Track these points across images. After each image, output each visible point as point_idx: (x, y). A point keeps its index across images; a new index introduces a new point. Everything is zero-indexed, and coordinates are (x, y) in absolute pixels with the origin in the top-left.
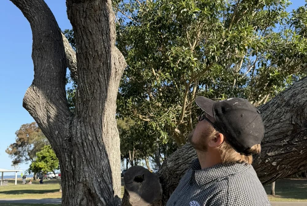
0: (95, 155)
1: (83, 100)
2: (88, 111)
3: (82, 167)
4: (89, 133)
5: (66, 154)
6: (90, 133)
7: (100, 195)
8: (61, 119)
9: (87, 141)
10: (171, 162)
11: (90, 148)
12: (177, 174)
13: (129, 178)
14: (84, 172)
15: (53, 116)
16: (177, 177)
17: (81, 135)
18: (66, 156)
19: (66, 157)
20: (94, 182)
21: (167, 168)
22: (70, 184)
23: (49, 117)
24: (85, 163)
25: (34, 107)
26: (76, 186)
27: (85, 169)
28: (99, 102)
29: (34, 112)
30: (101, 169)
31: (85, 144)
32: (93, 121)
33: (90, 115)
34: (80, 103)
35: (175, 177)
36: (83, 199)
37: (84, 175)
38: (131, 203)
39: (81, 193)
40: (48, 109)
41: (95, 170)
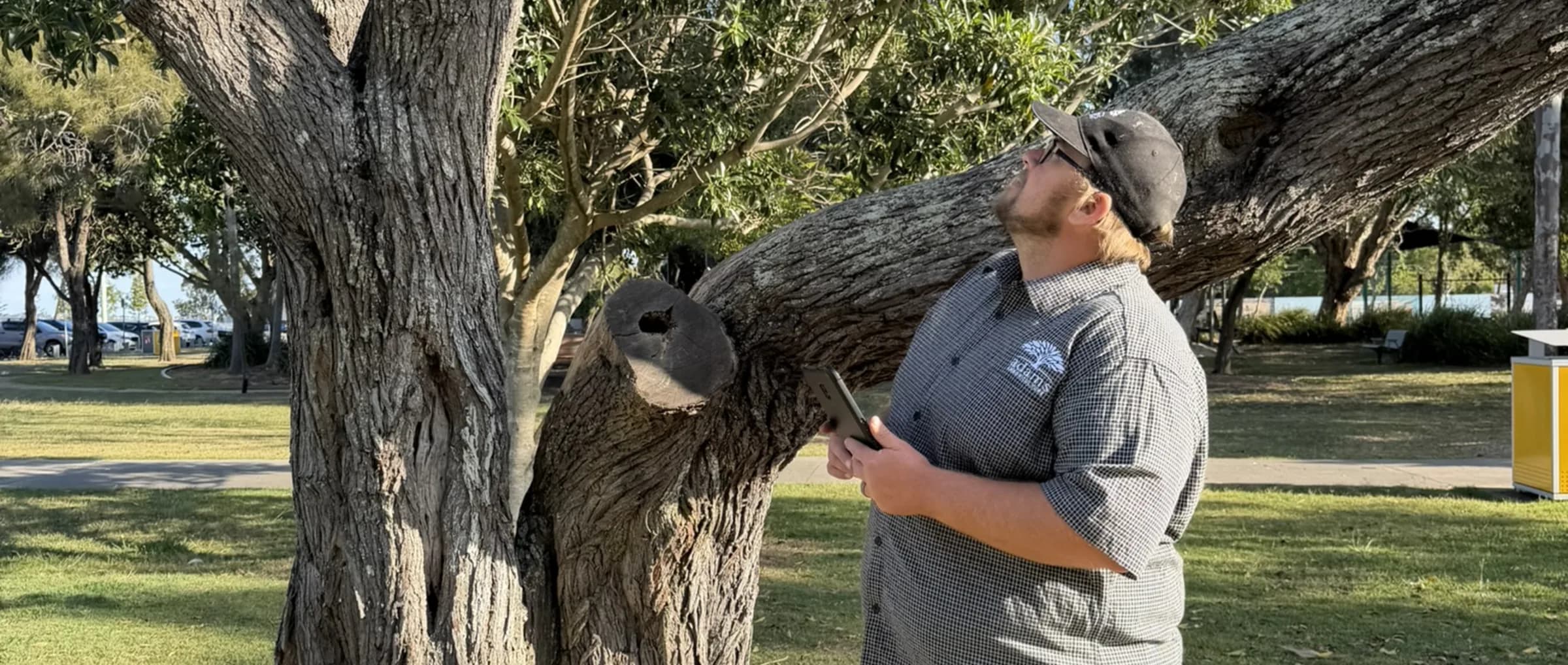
0: (463, 236)
1: (417, 18)
2: (443, 64)
3: (415, 275)
4: (445, 152)
5: (351, 224)
6: (448, 153)
7: (474, 377)
8: (317, 85)
9: (438, 181)
10: (771, 272)
11: (445, 207)
12: (791, 309)
13: (624, 318)
14: (423, 292)
15: (281, 69)
16: (786, 318)
17: (415, 158)
18: (352, 232)
19: (353, 237)
20: (456, 329)
21: (754, 288)
22: (365, 335)
23: (261, 72)
24: (427, 260)
25: (191, 20)
26: (390, 343)
27: (426, 283)
28: (485, 34)
29: (186, 42)
30: (479, 288)
31: (431, 193)
32: (460, 106)
33: (452, 81)
34: (404, 30)
35: (781, 316)
36: (410, 391)
37: (423, 304)
38: (643, 397)
39: (406, 367)
40: (255, 36)
41: (459, 289)
